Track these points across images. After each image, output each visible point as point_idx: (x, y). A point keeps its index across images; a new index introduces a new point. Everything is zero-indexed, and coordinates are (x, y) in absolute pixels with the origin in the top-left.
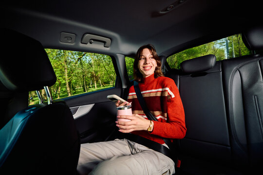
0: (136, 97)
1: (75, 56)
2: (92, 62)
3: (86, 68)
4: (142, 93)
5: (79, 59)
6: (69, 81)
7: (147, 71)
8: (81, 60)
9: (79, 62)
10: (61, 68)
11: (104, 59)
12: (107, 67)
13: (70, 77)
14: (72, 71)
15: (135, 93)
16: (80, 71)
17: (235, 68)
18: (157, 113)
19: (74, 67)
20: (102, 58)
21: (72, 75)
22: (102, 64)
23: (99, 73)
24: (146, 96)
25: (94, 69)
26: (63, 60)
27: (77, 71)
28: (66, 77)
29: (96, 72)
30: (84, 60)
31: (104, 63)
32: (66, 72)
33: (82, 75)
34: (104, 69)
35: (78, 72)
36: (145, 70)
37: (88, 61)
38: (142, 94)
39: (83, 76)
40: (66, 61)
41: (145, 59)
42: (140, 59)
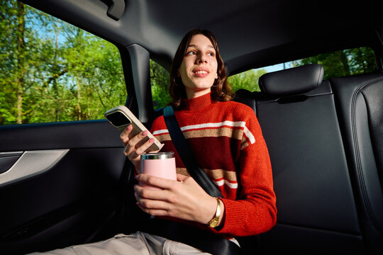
0: (169, 138)
1: (44, 74)
2: (77, 88)
3: (64, 97)
4: (182, 129)
5: (51, 79)
6: (24, 118)
7: (199, 79)
8: (55, 82)
9: (51, 85)
10: (8, 92)
11: (101, 85)
12: (105, 100)
13: (28, 111)
14: (33, 99)
15: (167, 131)
16: (51, 101)
17: (355, 89)
18: (218, 173)
19: (39, 93)
20: (98, 84)
21: (33, 106)
22: (95, 94)
23: (89, 109)
24: (193, 135)
25: (79, 101)
26: (15, 76)
27: (44, 101)
28: (19, 108)
29: (84, 107)
30: (62, 81)
31: (101, 92)
32: (20, 100)
33: (54, 110)
34: (99, 103)
35: (46, 104)
36: (197, 76)
37: (69, 86)
38: (182, 132)
39: (57, 111)
40: (22, 80)
41: (199, 53)
42: (187, 54)
